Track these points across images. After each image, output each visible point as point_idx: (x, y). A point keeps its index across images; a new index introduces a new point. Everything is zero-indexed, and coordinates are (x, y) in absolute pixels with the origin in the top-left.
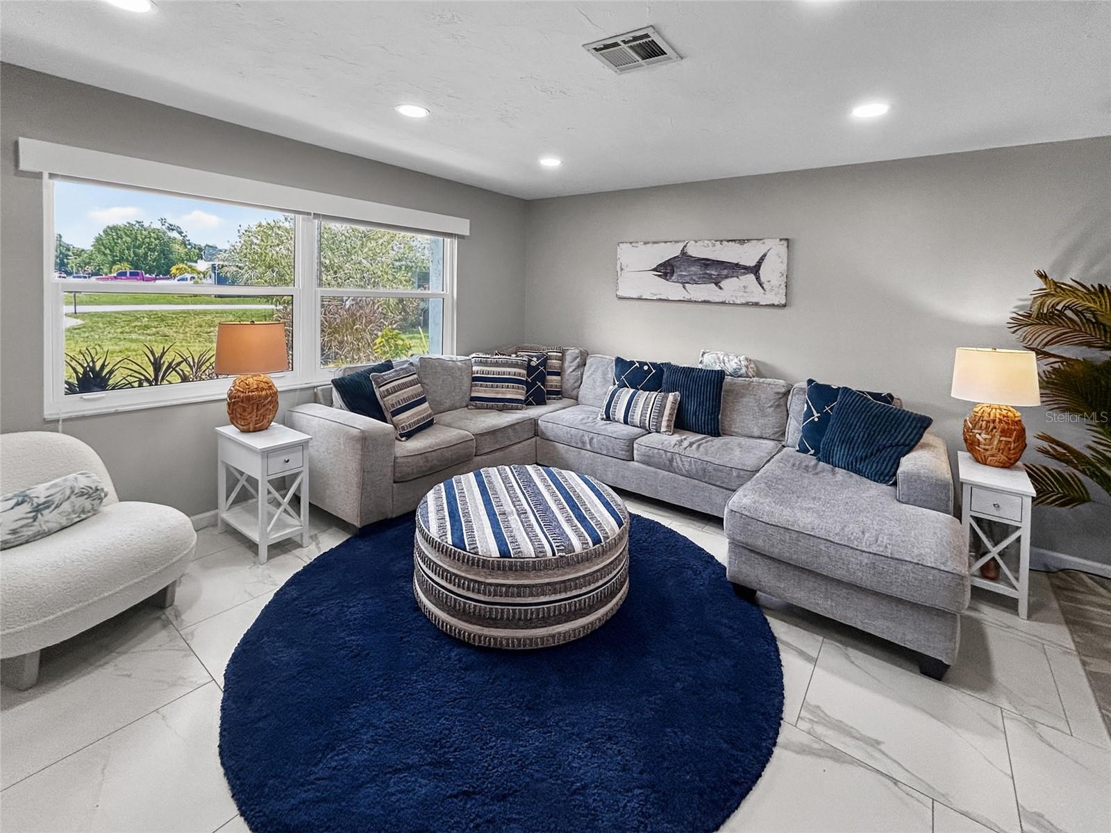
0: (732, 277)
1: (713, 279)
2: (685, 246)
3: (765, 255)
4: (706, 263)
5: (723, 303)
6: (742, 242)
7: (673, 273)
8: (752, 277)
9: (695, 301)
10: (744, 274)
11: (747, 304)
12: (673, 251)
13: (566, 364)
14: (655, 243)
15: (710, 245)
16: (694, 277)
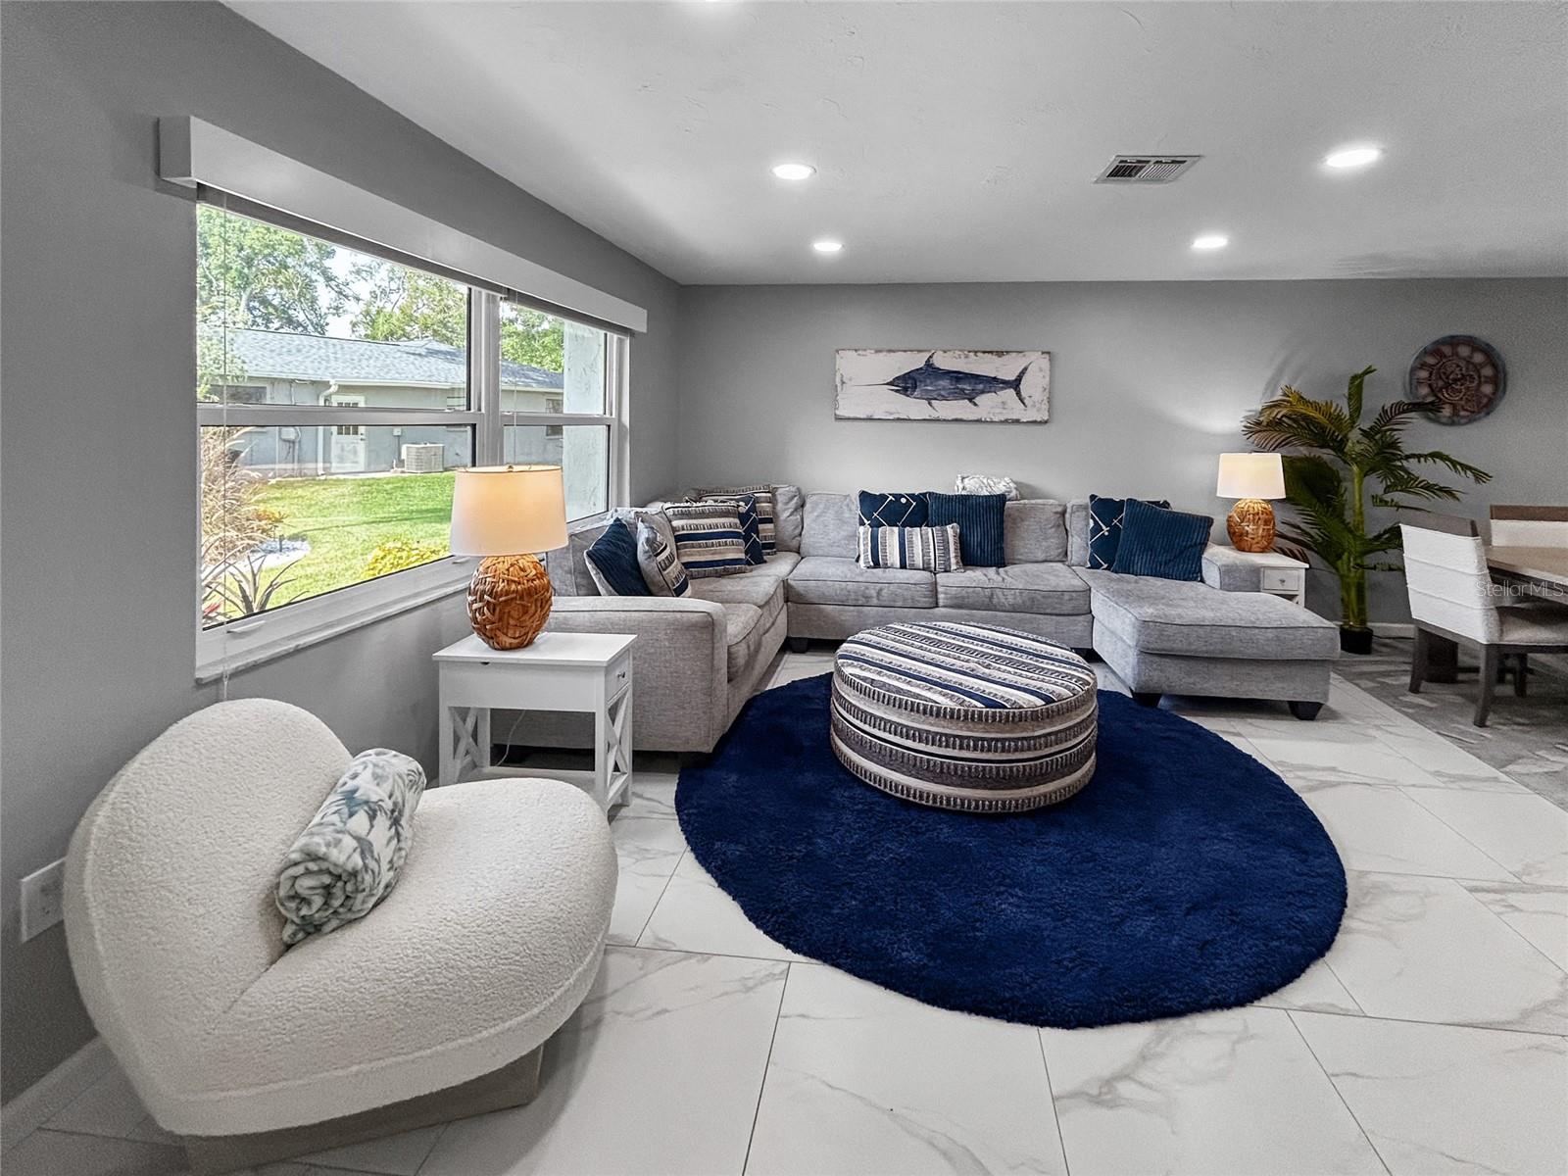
0: (988, 392)
1: (966, 394)
2: (931, 357)
3: (1026, 369)
4: (957, 377)
5: (979, 421)
6: (1000, 354)
7: (916, 387)
8: (1011, 392)
9: (944, 420)
10: (1002, 389)
11: (1006, 421)
12: (917, 362)
13: (780, 506)
14: (890, 351)
15: (962, 356)
16: (942, 393)
